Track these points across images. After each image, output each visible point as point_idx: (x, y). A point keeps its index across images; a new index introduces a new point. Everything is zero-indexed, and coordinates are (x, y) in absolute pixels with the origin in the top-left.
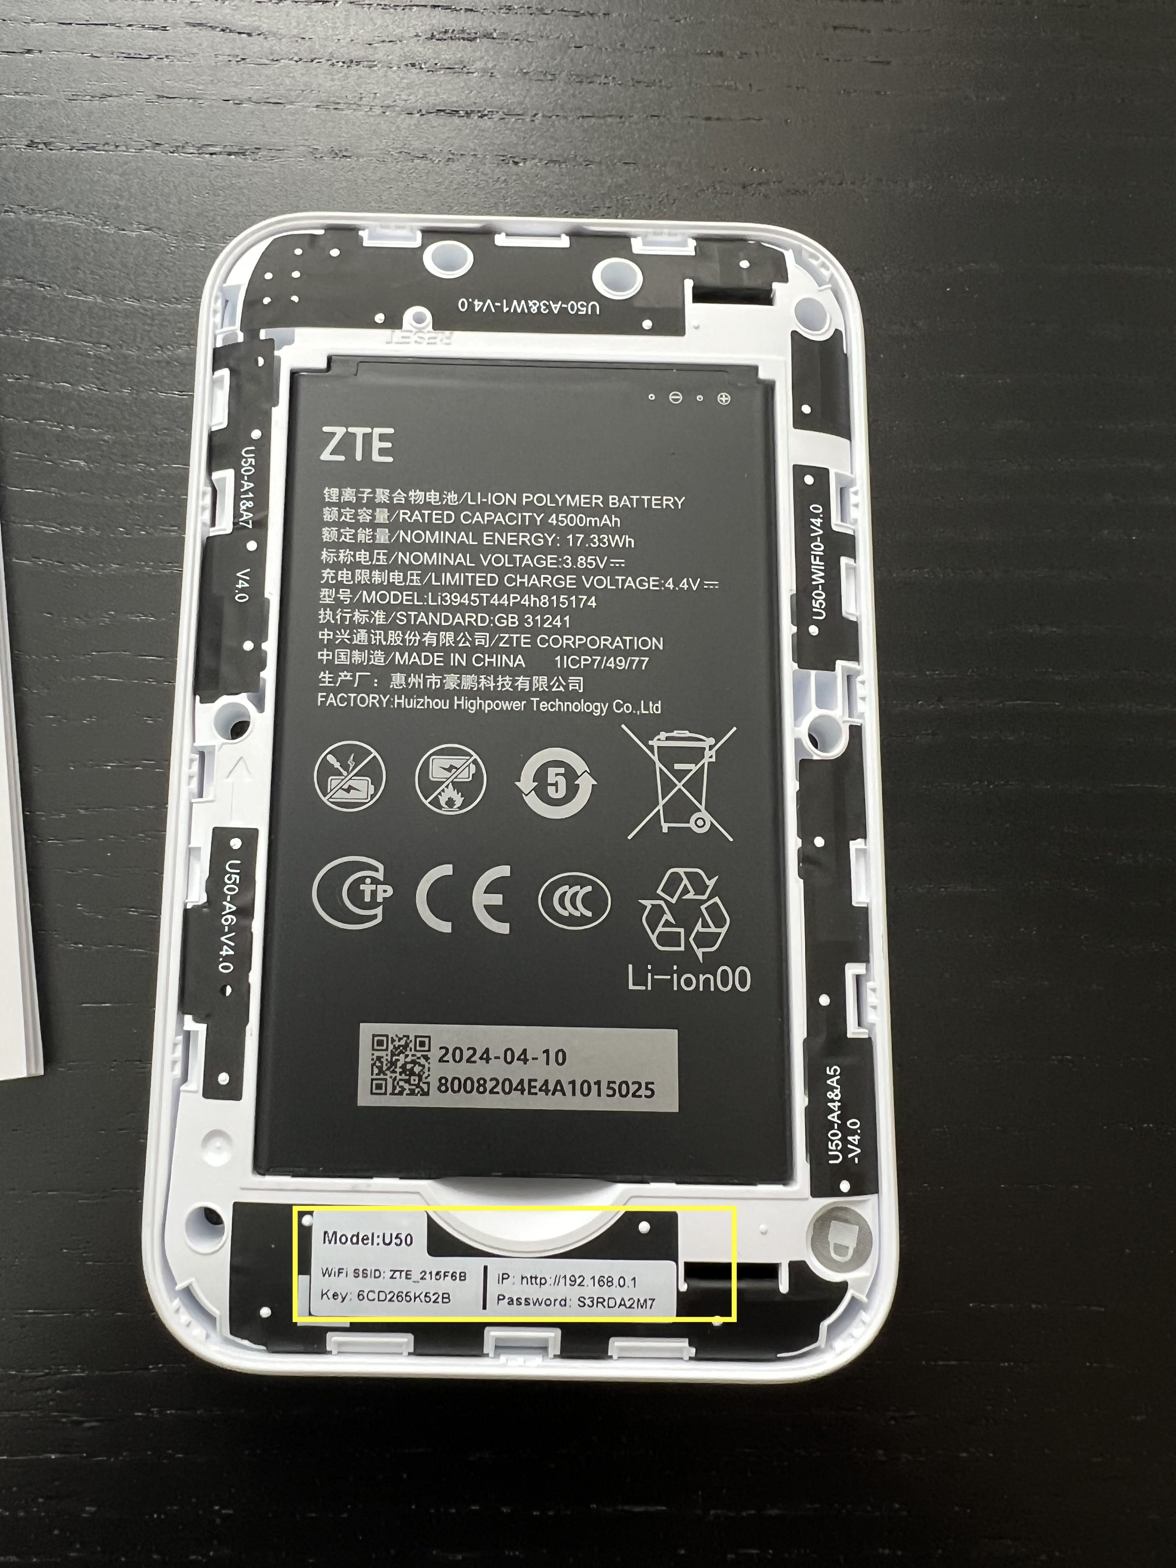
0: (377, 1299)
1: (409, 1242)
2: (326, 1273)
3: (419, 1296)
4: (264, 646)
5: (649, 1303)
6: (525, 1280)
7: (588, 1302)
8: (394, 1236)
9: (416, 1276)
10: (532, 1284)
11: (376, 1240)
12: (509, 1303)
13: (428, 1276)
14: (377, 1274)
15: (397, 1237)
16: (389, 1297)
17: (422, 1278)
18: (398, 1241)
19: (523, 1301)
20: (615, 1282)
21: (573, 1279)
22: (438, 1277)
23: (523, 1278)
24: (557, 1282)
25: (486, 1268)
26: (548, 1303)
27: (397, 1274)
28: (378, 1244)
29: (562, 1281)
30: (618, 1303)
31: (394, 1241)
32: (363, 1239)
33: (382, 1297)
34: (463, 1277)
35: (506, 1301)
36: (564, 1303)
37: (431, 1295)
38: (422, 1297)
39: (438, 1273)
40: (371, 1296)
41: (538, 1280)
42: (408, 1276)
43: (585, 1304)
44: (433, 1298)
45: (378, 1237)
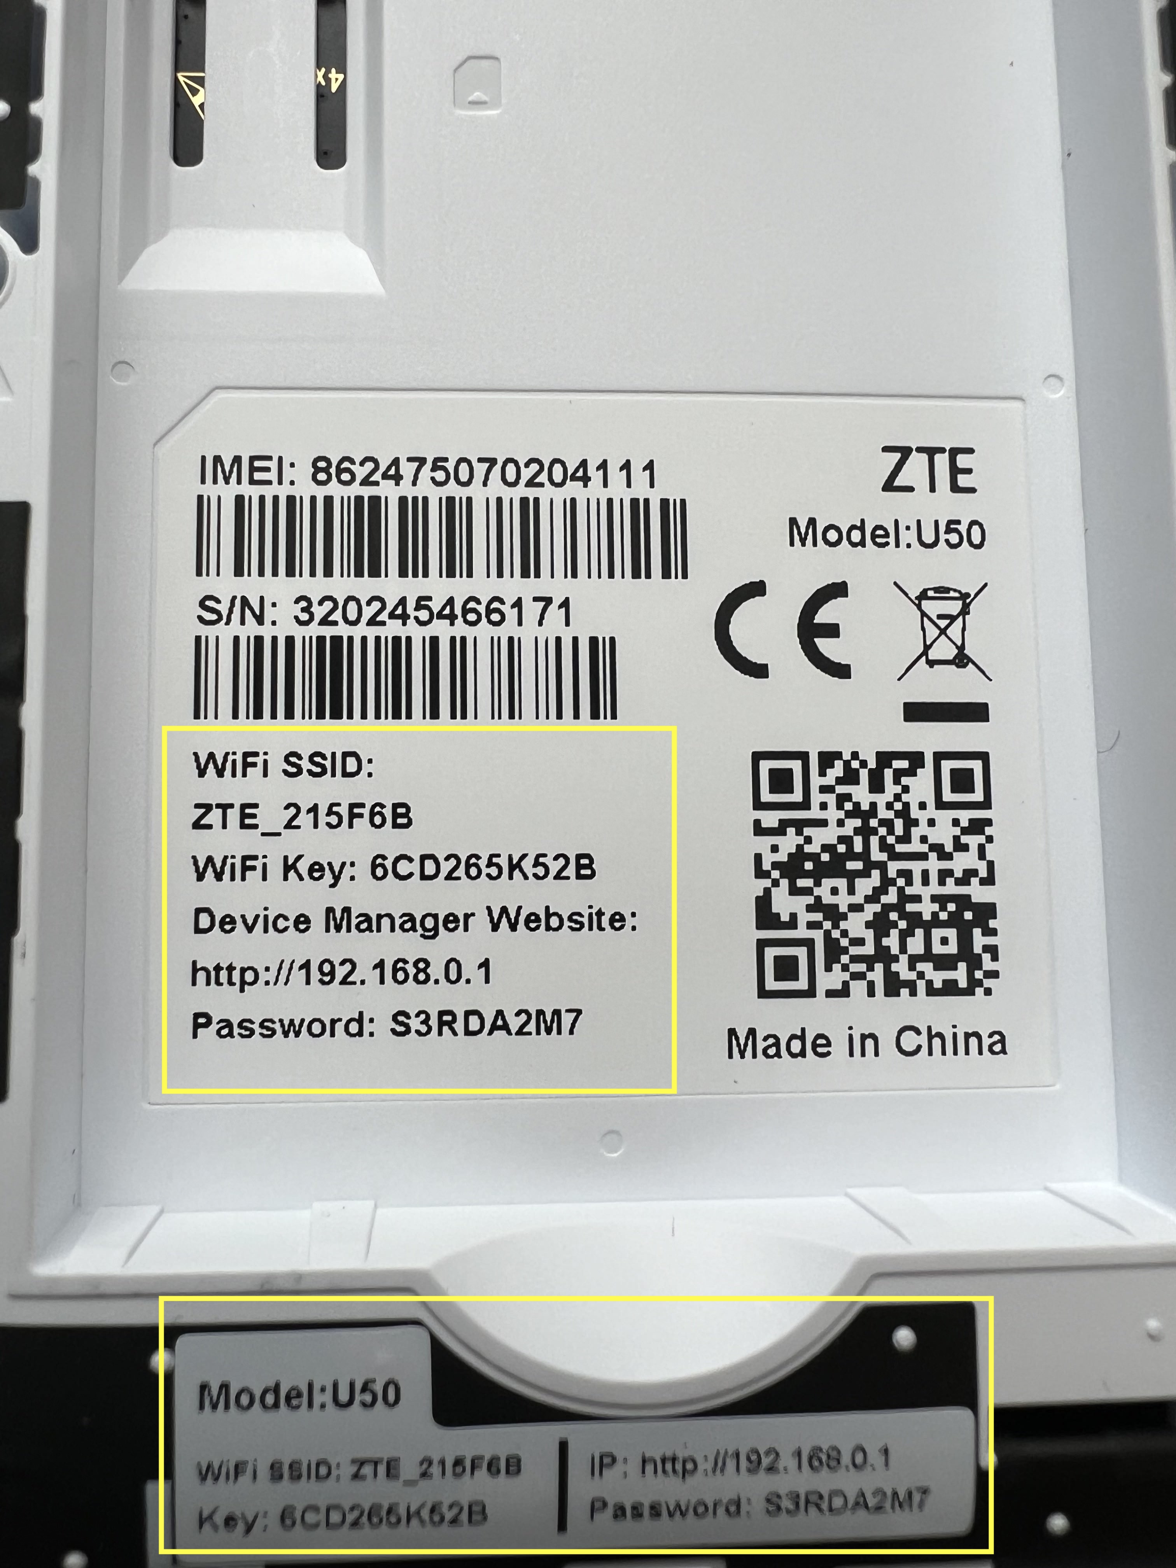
0: (323, 1523)
1: (391, 1397)
2: (207, 1473)
3: (418, 1513)
4: (35, 108)
5: (917, 1497)
6: (649, 1468)
7: (786, 1504)
8: (358, 1387)
9: (409, 1469)
10: (664, 1471)
11: (318, 1399)
12: (616, 1516)
13: (435, 1470)
14: (323, 1471)
15: (364, 1389)
16: (350, 1518)
17: (424, 1475)
18: (368, 1398)
19: (646, 1512)
20: (846, 1459)
21: (754, 1457)
22: (459, 1469)
23: (644, 1461)
24: (719, 1466)
25: (563, 1447)
26: (701, 1509)
27: (367, 1470)
28: (323, 1406)
29: (731, 1464)
30: (851, 1502)
31: (358, 1397)
32: (288, 1398)
33: (335, 1517)
34: (514, 1466)
35: (610, 1511)
36: (735, 1508)
37: (445, 1509)
38: (425, 1514)
39: (458, 1462)
40: (310, 1518)
41: (679, 1467)
42: (392, 1468)
43: (779, 1508)
44: (448, 1516)
45: (323, 1390)
